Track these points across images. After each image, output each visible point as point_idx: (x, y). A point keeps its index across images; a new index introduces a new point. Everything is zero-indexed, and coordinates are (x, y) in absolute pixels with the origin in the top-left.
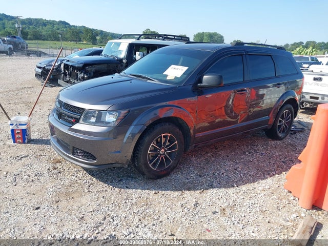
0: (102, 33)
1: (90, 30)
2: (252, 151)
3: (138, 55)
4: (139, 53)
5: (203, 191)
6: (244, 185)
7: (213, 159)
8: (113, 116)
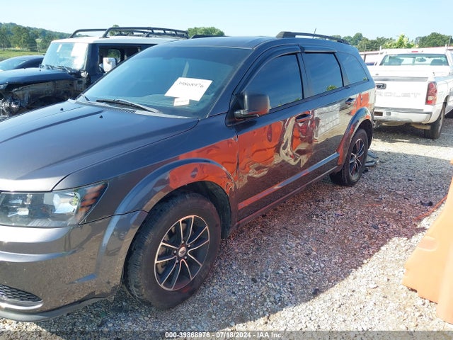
0: (44, 32)
1: (25, 28)
2: (318, 212)
3: (107, 64)
4: (107, 59)
5: (268, 317)
6: (333, 286)
7: (265, 238)
8: (69, 199)
